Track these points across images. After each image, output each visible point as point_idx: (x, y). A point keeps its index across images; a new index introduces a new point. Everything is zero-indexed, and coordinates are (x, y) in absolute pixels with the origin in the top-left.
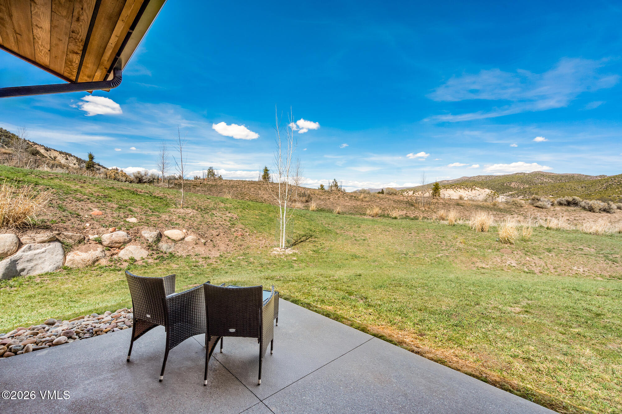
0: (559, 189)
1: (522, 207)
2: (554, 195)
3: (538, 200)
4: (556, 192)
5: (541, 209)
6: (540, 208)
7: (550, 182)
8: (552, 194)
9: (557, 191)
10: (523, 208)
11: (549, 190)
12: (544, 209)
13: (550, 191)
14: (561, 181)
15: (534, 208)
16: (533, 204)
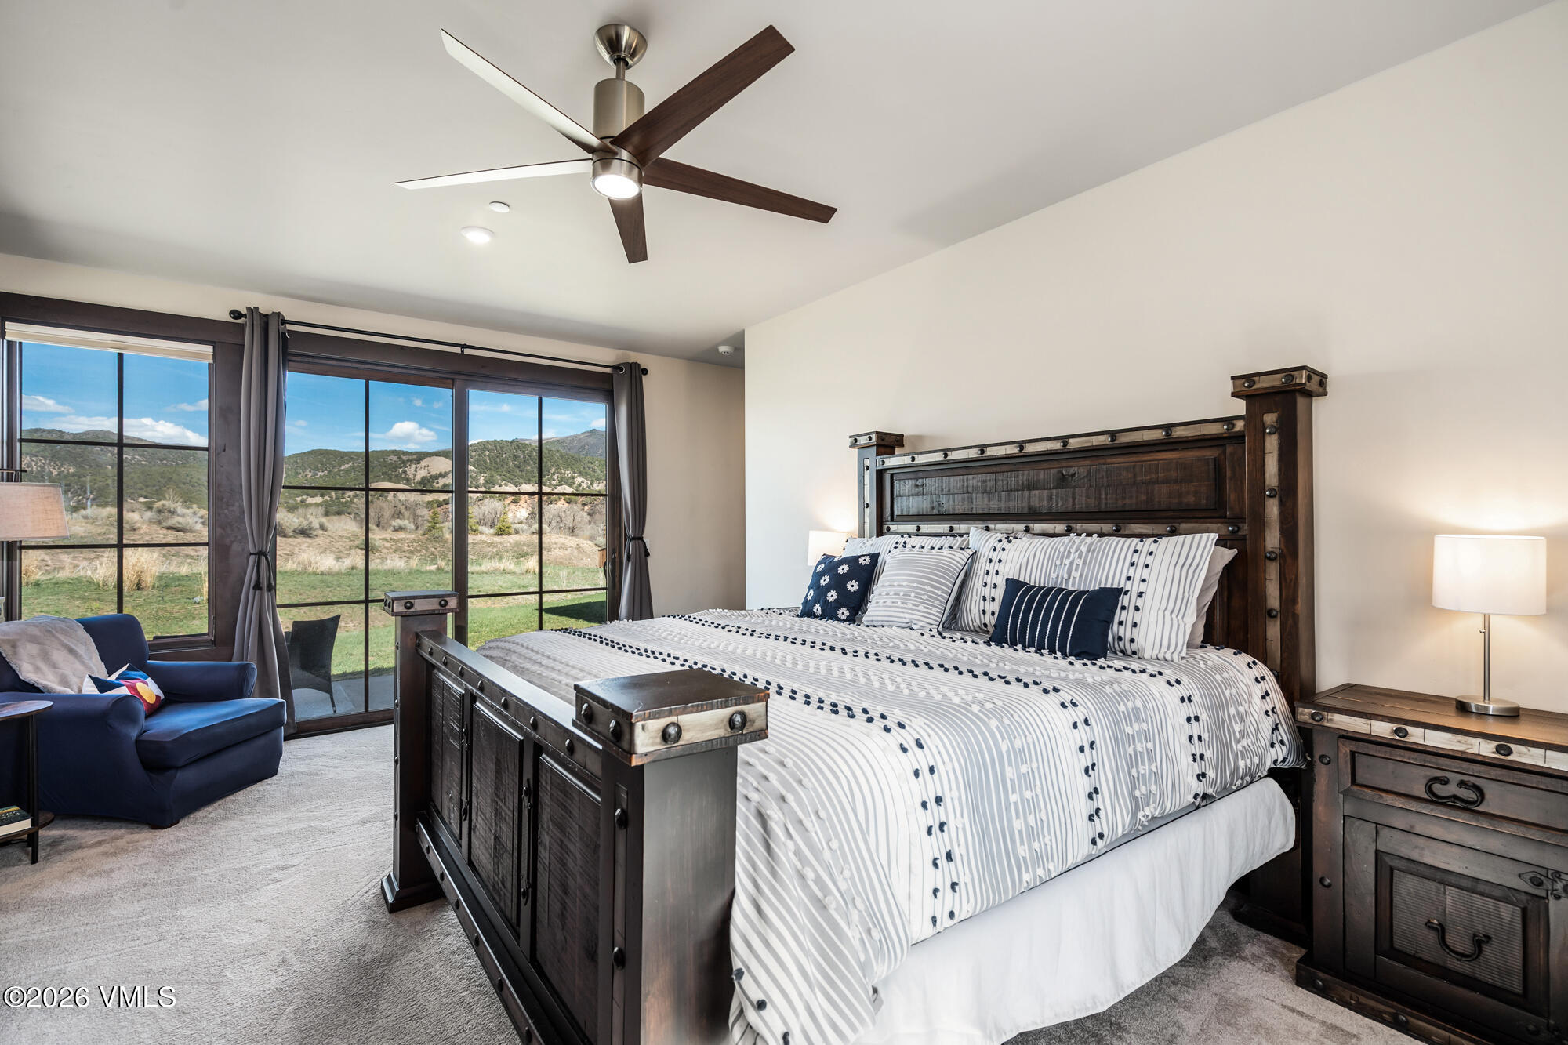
0: (163, 481)
1: (135, 530)
2: (149, 495)
3: (173, 513)
4: (154, 489)
5: (182, 534)
6: (178, 531)
7: (138, 463)
8: (145, 493)
9: (157, 488)
10: (137, 532)
11: (136, 483)
12: (188, 534)
13: (140, 485)
14: (165, 462)
15: (165, 531)
16: (159, 523)
